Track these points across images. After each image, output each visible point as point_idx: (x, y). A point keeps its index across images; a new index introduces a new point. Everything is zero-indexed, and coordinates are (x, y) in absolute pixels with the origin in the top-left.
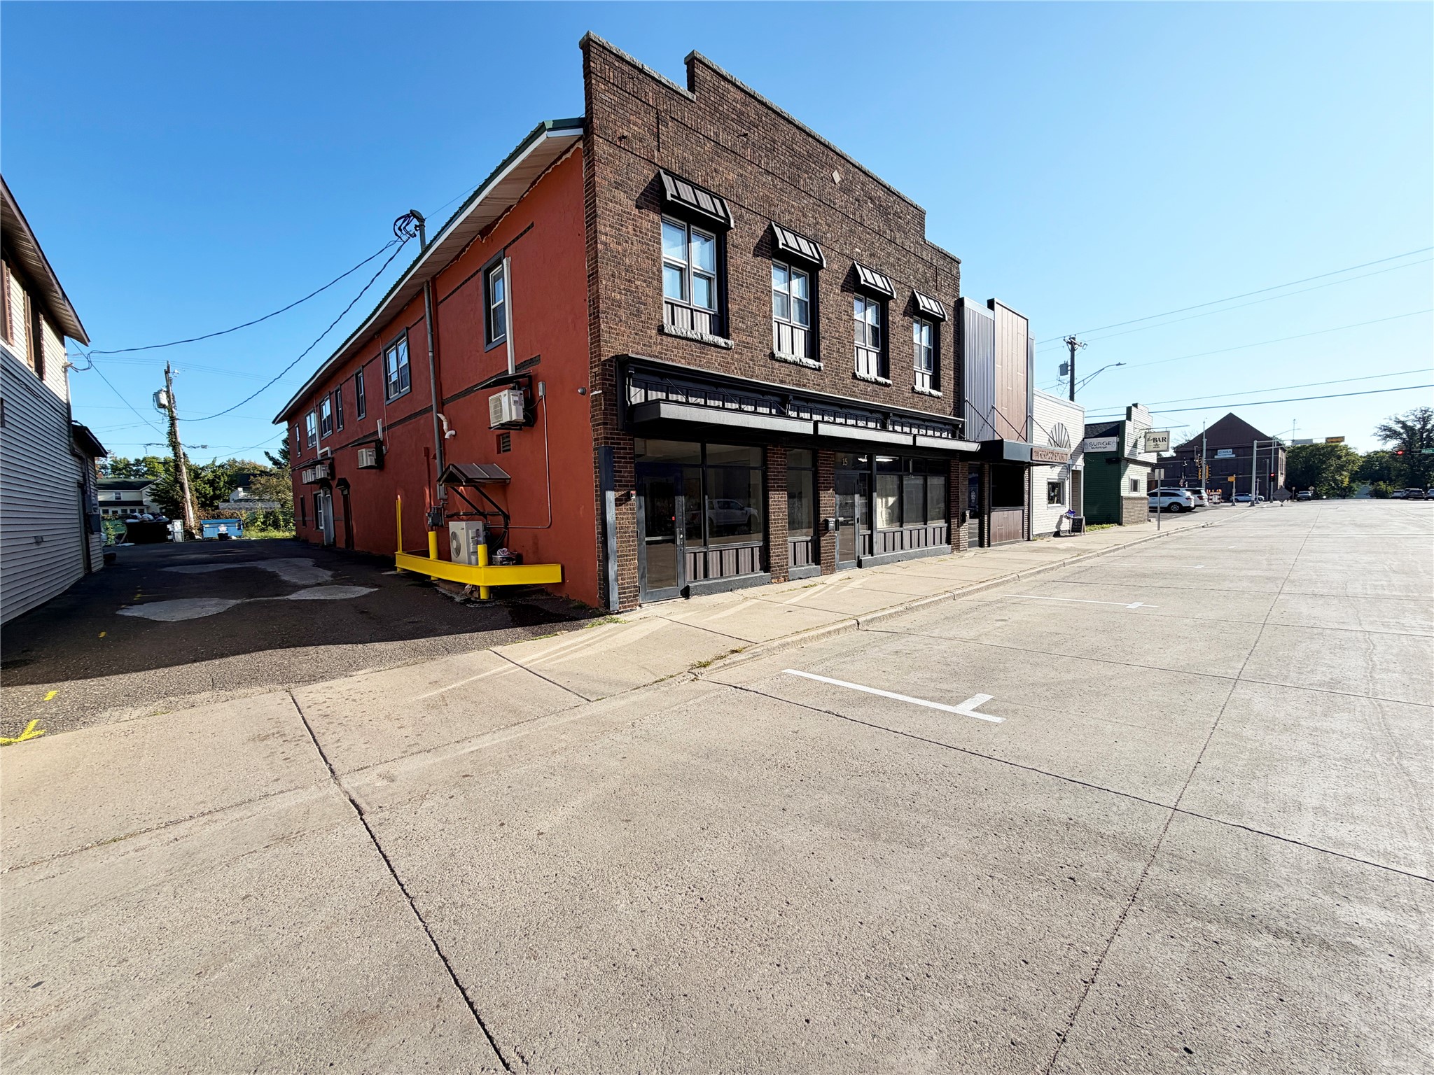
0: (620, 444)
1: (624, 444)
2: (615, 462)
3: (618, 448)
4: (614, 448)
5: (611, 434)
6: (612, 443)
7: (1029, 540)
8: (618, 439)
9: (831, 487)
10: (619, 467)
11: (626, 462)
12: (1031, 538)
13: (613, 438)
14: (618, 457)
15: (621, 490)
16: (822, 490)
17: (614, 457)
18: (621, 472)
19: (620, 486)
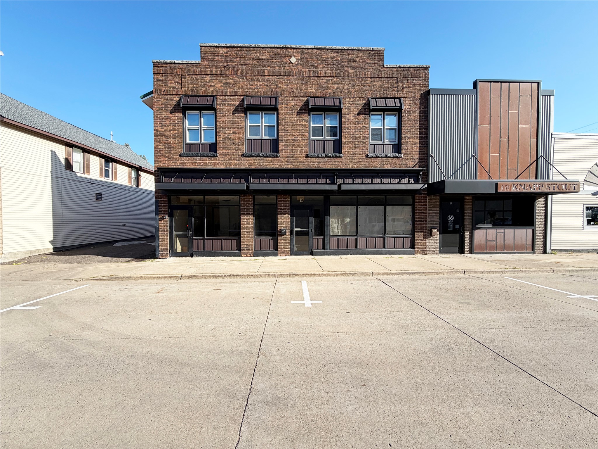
0: (161, 199)
1: (163, 199)
2: (160, 205)
3: (161, 200)
4: (159, 200)
5: (158, 195)
6: (158, 199)
7: (545, 252)
8: (161, 197)
9: (286, 213)
10: (161, 207)
11: (164, 205)
12: (548, 250)
13: (159, 197)
14: (161, 204)
15: (161, 215)
16: (279, 215)
17: (159, 204)
18: (162, 209)
19: (161, 213)
